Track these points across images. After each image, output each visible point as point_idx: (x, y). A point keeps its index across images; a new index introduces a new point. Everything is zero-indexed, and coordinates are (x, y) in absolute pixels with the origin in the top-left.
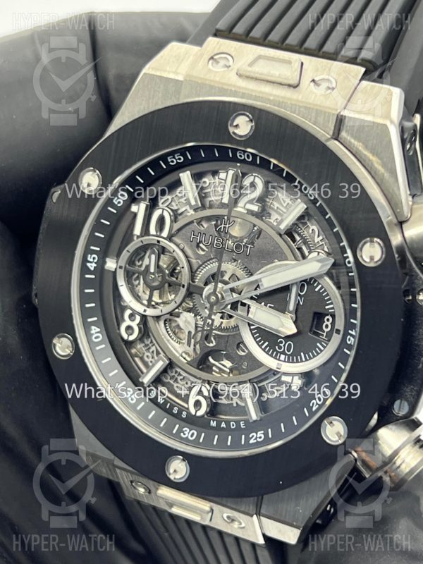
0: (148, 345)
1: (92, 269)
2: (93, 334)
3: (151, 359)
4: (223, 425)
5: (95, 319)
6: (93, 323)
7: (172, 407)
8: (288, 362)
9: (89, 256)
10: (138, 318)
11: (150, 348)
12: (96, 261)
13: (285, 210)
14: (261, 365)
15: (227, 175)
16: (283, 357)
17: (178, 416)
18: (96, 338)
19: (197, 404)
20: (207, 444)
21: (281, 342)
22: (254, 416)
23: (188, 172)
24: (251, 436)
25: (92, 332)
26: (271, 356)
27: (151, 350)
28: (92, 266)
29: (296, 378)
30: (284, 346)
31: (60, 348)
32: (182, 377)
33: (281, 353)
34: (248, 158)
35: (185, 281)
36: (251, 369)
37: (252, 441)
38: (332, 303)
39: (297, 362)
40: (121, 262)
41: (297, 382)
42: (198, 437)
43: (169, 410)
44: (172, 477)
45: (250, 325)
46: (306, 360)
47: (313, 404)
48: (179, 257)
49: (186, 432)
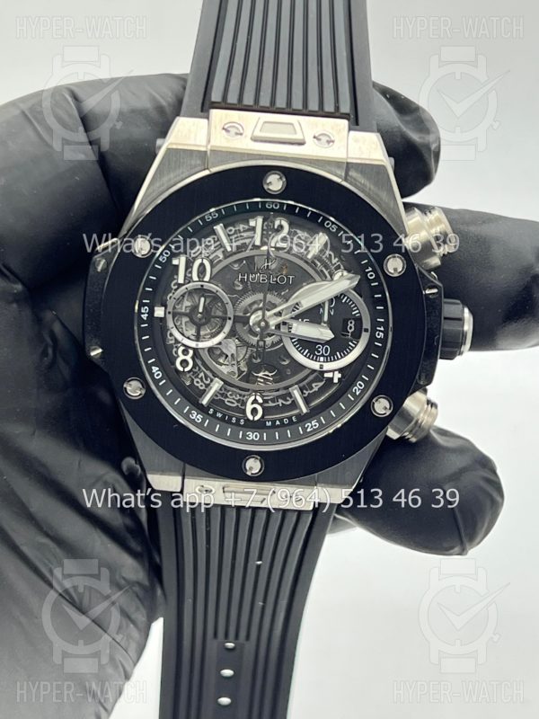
0: (197, 373)
1: (145, 319)
2: (154, 373)
3: (201, 384)
4: (278, 423)
5: (154, 360)
6: (153, 364)
7: (230, 418)
8: (327, 361)
9: (143, 308)
10: (191, 352)
11: (199, 374)
12: (147, 311)
14: (303, 367)
15: (257, 222)
16: (322, 359)
17: (237, 423)
18: (158, 375)
19: (254, 411)
20: (271, 441)
21: (319, 348)
22: (305, 410)
23: (222, 225)
24: (306, 426)
25: (153, 371)
26: (312, 359)
27: (200, 376)
28: (144, 317)
29: (336, 373)
30: (322, 350)
31: (130, 390)
32: (230, 393)
33: (320, 356)
34: (276, 206)
35: (230, 314)
36: (294, 374)
37: (309, 430)
38: (358, 309)
39: (335, 360)
40: (170, 309)
41: (337, 376)
42: (262, 437)
43: (229, 421)
44: (249, 473)
45: (292, 339)
46: (342, 357)
47: (355, 390)
48: (222, 295)
49: (251, 436)
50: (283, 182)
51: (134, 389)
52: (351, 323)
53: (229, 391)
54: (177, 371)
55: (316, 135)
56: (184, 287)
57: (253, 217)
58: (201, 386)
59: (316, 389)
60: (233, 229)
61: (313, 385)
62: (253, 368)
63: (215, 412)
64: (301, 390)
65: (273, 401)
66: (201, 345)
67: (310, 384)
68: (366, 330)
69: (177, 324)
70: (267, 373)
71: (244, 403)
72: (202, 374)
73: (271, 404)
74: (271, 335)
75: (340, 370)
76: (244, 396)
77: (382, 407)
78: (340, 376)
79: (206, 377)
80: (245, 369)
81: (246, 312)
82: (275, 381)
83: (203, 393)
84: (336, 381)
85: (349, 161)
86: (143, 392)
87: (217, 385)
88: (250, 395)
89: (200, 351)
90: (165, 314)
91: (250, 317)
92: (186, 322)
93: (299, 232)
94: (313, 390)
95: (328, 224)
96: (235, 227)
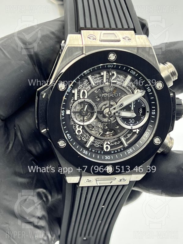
3: (85, 139)
4: (116, 151)
5: (67, 131)
6: (67, 133)
7: (98, 151)
8: (133, 125)
9: (62, 111)
10: (81, 127)
12: (64, 112)
14: (124, 128)
15: (104, 73)
16: (131, 125)
17: (100, 153)
18: (69, 137)
19: (107, 148)
20: (115, 159)
21: (130, 120)
22: (126, 145)
23: (91, 75)
24: (128, 151)
26: (128, 125)
27: (84, 136)
28: (63, 114)
32: (96, 141)
34: (112, 66)
35: (96, 110)
36: (121, 131)
37: (129, 153)
38: (144, 104)
39: (136, 125)
40: (72, 111)
41: (138, 131)
42: (111, 157)
43: (97, 153)
44: (108, 172)
45: (120, 118)
46: (139, 123)
47: (146, 135)
48: (92, 103)
49: (107, 157)
50: (115, 57)
51: (61, 144)
52: (141, 110)
54: (76, 134)
55: (124, 37)
56: (77, 102)
57: (102, 71)
58: (85, 140)
59: (129, 137)
60: (94, 77)
61: (128, 135)
62: (105, 131)
63: (92, 150)
64: (124, 137)
65: (113, 143)
66: (85, 124)
67: (126, 135)
68: (148, 112)
70: (110, 132)
71: (102, 145)
74: (111, 117)
75: (138, 128)
76: (102, 142)
77: (157, 141)
78: (139, 131)
79: (87, 136)
80: (102, 132)
82: (113, 136)
84: (137, 133)
85: (138, 46)
86: (65, 144)
87: (92, 139)
89: (84, 126)
90: (70, 113)
91: (103, 111)
92: (78, 115)
93: (119, 76)
94: (128, 137)
95: (132, 72)
96: (94, 76)
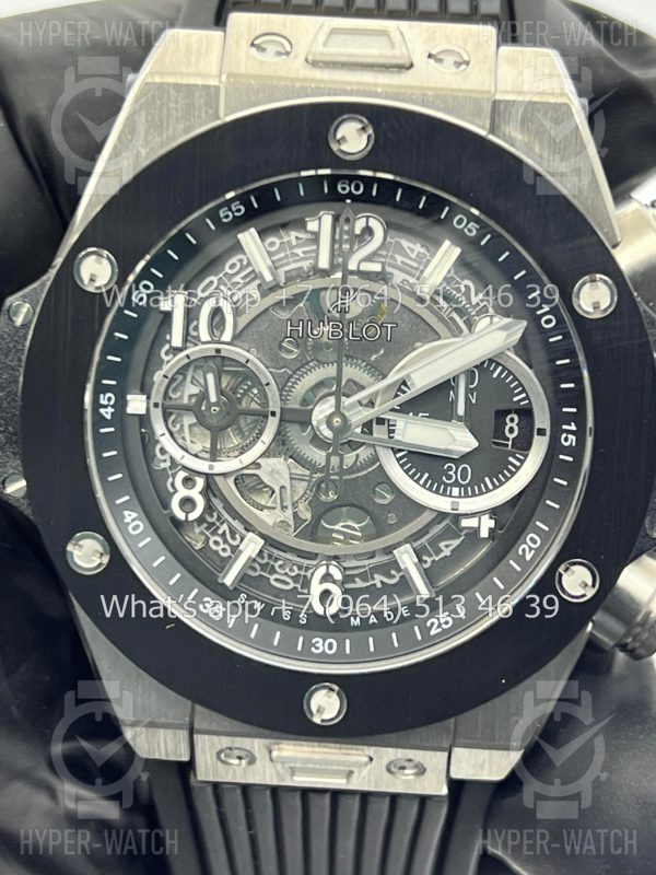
0: (214, 524)
1: (108, 417)
2: (128, 524)
3: (222, 546)
4: (373, 620)
5: (127, 498)
6: (125, 506)
7: (280, 611)
8: (466, 496)
9: (102, 396)
10: (200, 482)
11: (218, 528)
12: (112, 403)
13: (415, 265)
14: (420, 508)
15: (322, 223)
16: (456, 491)
17: (294, 623)
18: (135, 528)
19: (325, 595)
20: (360, 655)
21: (450, 468)
22: (424, 592)
24: (429, 624)
25: (126, 521)
26: (437, 492)
27: (220, 532)
28: (107, 413)
29: (485, 518)
30: (456, 473)
31: (80, 557)
32: (280, 562)
33: (452, 485)
34: (357, 188)
35: (275, 405)
36: (402, 523)
37: (433, 632)
38: (524, 391)
39: (481, 493)
40: (157, 396)
41: (487, 524)
42: (341, 646)
43: (277, 618)
44: (317, 720)
45: (396, 451)
46: (495, 487)
47: (524, 550)
48: (258, 368)
49: (320, 645)
50: (369, 137)
51: (86, 554)
52: (512, 420)
53: (276, 560)
54: (174, 520)
55: (434, 52)
56: (183, 355)
57: (314, 214)
58: (222, 550)
59: (447, 552)
60: (277, 241)
61: (442, 545)
62: (322, 511)
64: (419, 553)
65: (363, 576)
66: (220, 467)
67: (434, 542)
68: (541, 432)
69: (174, 430)
70: (350, 523)
71: (306, 583)
72: (224, 527)
73: (359, 584)
74: (354, 446)
75: (494, 512)
76: (307, 569)
77: (578, 582)
78: (492, 524)
79: (233, 533)
80: (307, 516)
81: (304, 402)
82: (366, 538)
83: (225, 563)
84: (484, 533)
85: (498, 97)
86: (106, 560)
87: (251, 546)
88: (317, 566)
89: (216, 478)
90: (148, 409)
91: (312, 410)
92: (190, 426)
93: (405, 243)
94: (442, 555)
95: (460, 221)
96: (281, 238)
